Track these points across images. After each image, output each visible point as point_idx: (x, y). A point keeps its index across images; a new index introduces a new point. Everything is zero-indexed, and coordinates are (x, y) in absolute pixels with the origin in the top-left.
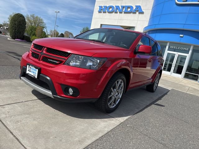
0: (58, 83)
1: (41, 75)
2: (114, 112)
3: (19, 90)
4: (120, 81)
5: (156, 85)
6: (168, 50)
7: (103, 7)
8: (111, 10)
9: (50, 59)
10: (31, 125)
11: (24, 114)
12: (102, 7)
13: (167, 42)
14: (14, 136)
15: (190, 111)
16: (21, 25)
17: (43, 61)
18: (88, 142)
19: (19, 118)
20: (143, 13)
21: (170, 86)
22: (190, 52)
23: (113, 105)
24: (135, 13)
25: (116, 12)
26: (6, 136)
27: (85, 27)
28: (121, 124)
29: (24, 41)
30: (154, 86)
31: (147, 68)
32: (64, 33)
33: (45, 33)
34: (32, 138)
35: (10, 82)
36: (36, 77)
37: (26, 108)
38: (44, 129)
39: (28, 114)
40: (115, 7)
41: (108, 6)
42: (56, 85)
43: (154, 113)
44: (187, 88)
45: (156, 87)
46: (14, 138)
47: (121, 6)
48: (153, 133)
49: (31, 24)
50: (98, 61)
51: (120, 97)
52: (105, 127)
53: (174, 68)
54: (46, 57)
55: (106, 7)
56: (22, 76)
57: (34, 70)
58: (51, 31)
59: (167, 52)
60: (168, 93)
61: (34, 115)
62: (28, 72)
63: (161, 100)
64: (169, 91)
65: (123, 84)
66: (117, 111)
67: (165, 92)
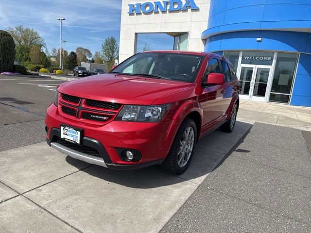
0: (112, 147)
1: (85, 138)
2: (187, 172)
3: (48, 161)
4: (189, 129)
5: (233, 121)
6: (242, 63)
7: (136, 6)
8: (148, 9)
9: (93, 114)
10: (86, 208)
11: (71, 195)
12: (134, 6)
13: (239, 51)
14: (72, 227)
15: (284, 153)
16: (8, 48)
17: (84, 118)
18: (166, 219)
19: (66, 201)
20: (197, 9)
21: (251, 118)
22: (274, 62)
23: (184, 162)
24: (185, 11)
25: (157, 12)
26: (61, 228)
27: (109, 38)
28: (199, 187)
29: (16, 73)
30: (231, 124)
31: (217, 98)
32: (75, 52)
33: (44, 54)
34: (95, 225)
35: (29, 151)
36: (78, 142)
37: (70, 186)
38: (105, 211)
39: (75, 194)
40: (154, 4)
41: (142, 3)
42: (109, 150)
43: (238, 164)
44: (276, 117)
45: (234, 125)
46: (73, 230)
47: (163, 2)
48: (242, 193)
49: (20, 42)
50: (160, 109)
51: (191, 150)
52: (181, 195)
53: (253, 88)
54: (88, 113)
55: (139, 5)
56: (52, 142)
57: (73, 132)
58: (54, 51)
59: (240, 66)
60: (251, 131)
61: (84, 194)
62: (63, 136)
63: (244, 143)
64: (251, 126)
65: (193, 132)
66: (189, 170)
67: (247, 129)
